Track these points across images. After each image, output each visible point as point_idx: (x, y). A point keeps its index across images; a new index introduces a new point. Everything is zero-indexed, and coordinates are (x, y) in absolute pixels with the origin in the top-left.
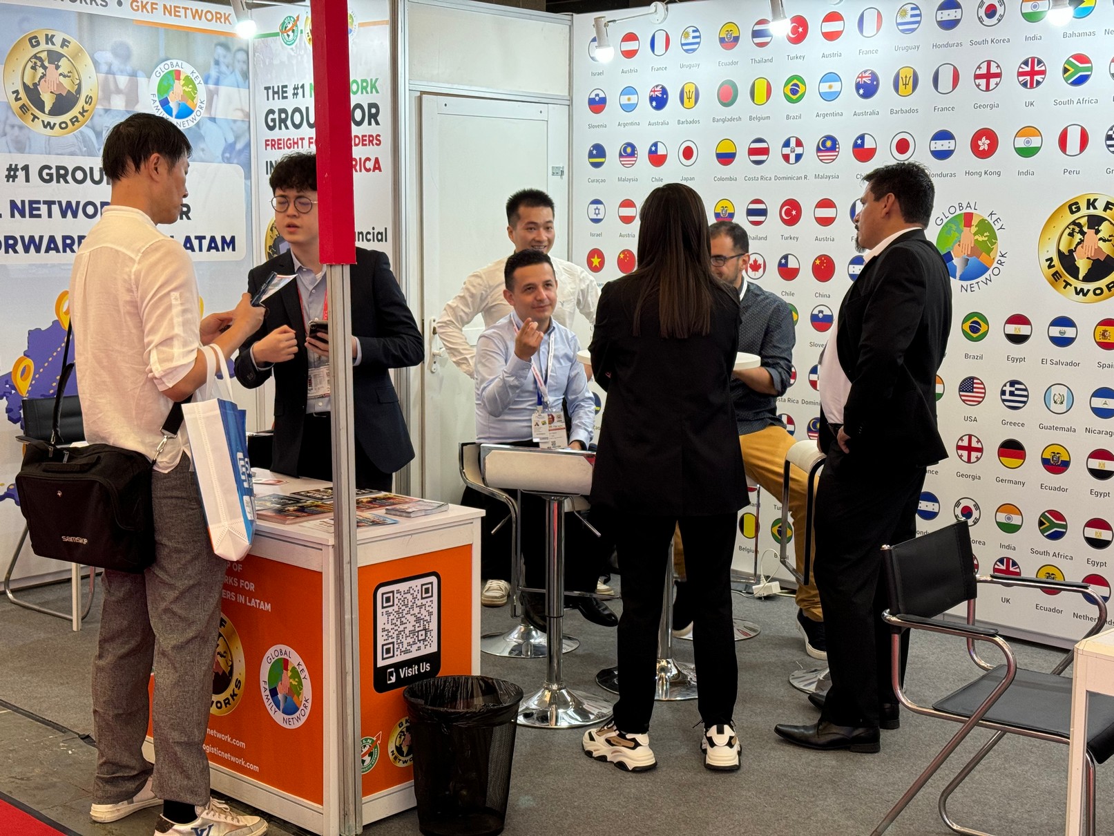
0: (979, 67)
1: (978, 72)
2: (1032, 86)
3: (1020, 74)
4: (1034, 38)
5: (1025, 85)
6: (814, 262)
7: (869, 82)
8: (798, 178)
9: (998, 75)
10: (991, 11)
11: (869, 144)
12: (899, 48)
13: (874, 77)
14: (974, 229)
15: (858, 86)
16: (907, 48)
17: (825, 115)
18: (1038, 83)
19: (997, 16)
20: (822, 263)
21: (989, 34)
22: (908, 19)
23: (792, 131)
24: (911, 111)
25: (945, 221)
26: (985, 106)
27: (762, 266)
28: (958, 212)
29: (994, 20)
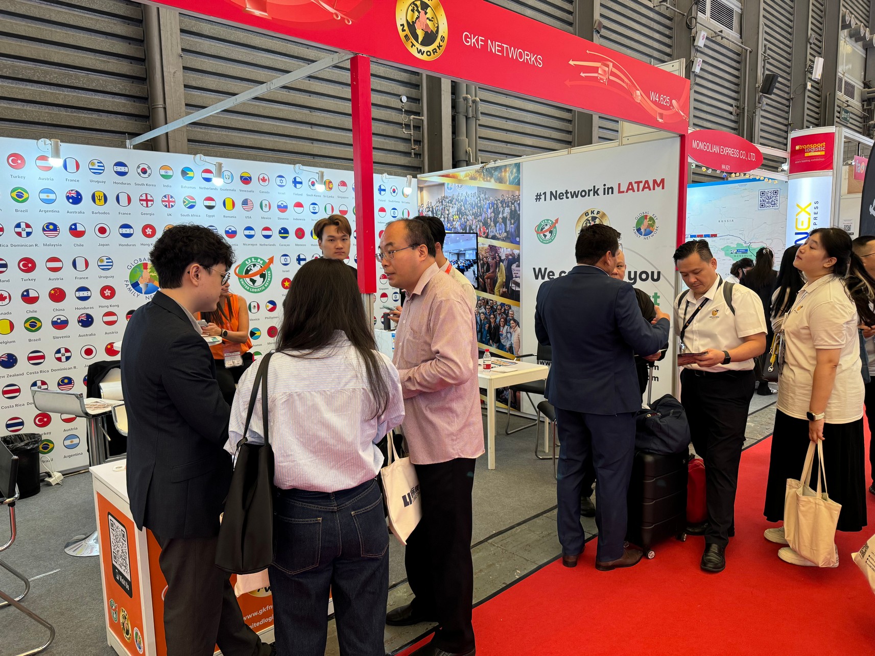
0: (141, 196)
1: (141, 198)
2: (169, 207)
3: (163, 201)
4: (168, 186)
5: (166, 206)
6: (50, 292)
7: (76, 196)
8: (30, 246)
9: (152, 201)
10: (144, 171)
11: (80, 228)
12: (93, 181)
13: (78, 193)
14: (149, 270)
15: (68, 198)
16: (98, 182)
17: (46, 212)
18: (172, 206)
19: (148, 174)
20: (56, 292)
21: (145, 181)
22: (96, 167)
23: (23, 218)
24: (104, 213)
25: (133, 267)
26: (147, 214)
27: (8, 297)
28: (139, 263)
29: (146, 175)
